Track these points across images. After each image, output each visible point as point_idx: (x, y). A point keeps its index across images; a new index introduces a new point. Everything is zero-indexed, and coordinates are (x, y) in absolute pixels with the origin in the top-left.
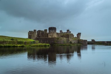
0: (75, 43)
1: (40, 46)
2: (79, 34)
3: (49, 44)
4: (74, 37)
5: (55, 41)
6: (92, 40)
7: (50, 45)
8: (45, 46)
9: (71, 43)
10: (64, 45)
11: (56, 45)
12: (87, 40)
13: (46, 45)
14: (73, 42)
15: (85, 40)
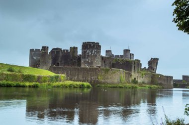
0: (143, 83)
1: (70, 86)
2: (153, 62)
3: (88, 84)
4: (142, 67)
5: (99, 77)
6: (184, 77)
7: (90, 85)
8: (82, 87)
9: (135, 82)
10: (121, 87)
11: (103, 85)
12: (172, 77)
13: (83, 85)
14: (140, 80)
15: (167, 77)
